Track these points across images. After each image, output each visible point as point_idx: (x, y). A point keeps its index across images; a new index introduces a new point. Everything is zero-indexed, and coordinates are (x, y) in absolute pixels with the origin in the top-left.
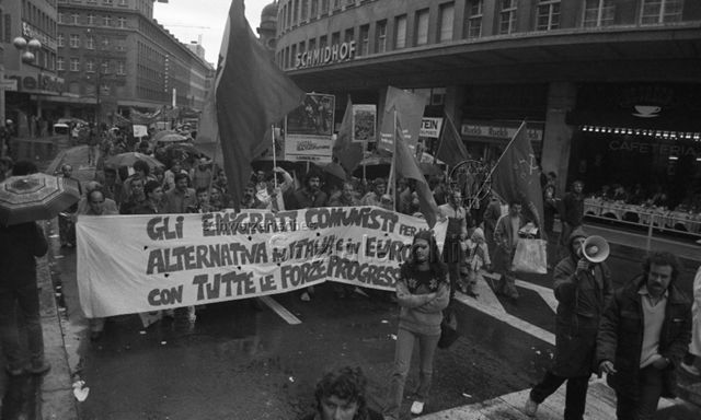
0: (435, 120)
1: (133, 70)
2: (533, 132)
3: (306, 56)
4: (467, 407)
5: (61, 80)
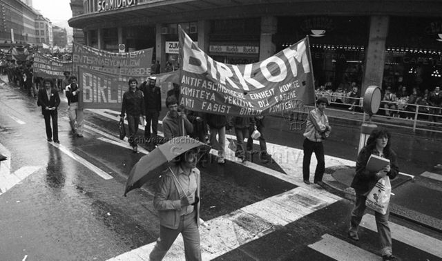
2: (253, 48)
3: (104, 3)
4: (221, 217)
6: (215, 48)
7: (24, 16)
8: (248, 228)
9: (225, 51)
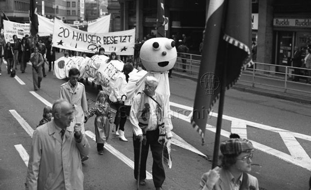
6: (279, 22)
9: (294, 25)
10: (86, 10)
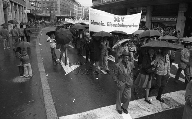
0: (144, 16)
1: (59, 6)
2: (174, 19)
5: (41, 10)
6: (154, 19)
7: (75, 5)
8: (167, 103)
9: (159, 20)
10: (85, 14)
